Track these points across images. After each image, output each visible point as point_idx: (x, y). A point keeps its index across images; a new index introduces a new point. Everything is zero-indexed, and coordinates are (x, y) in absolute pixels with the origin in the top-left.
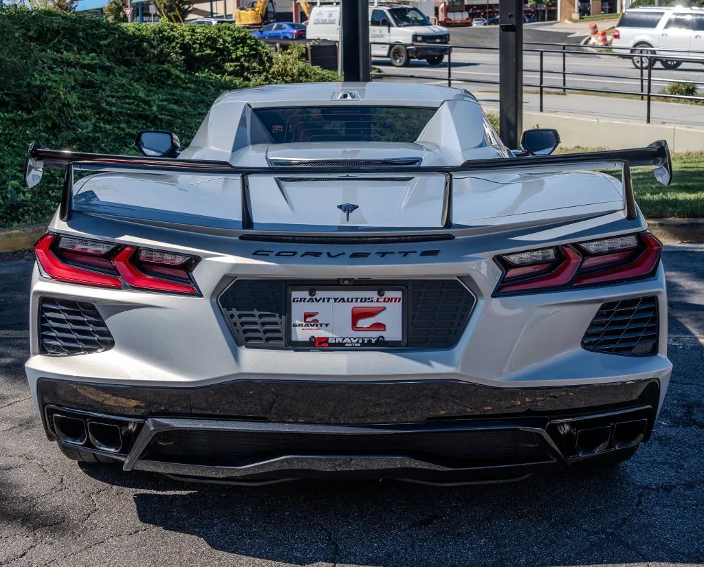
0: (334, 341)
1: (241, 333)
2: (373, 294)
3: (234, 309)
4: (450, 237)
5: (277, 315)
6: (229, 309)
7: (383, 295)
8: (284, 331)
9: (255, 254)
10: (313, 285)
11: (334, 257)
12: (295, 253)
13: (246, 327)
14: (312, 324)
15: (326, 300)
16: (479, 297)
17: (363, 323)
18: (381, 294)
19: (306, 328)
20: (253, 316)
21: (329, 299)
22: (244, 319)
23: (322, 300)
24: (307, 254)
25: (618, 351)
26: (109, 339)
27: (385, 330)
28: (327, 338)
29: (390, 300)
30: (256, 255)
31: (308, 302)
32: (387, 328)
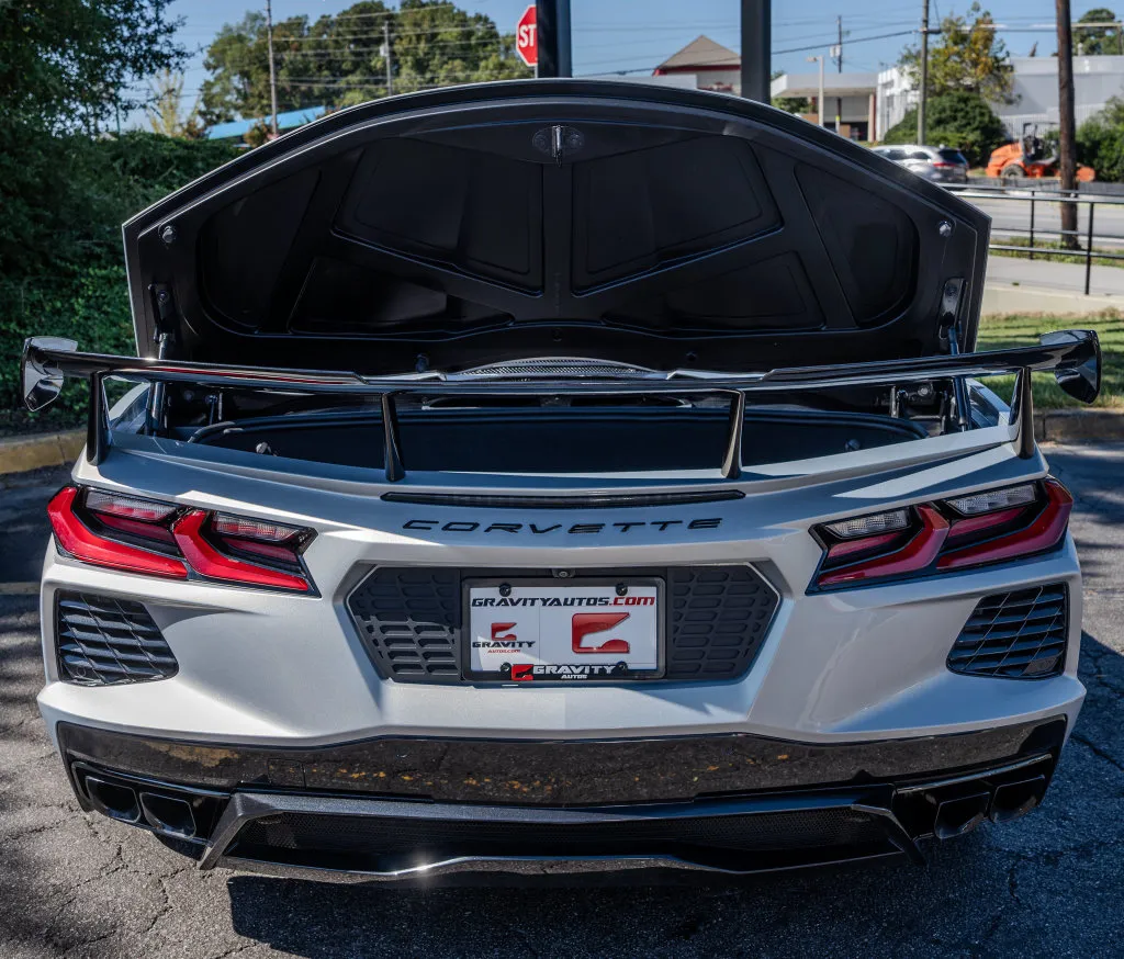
0: (542, 672)
1: (386, 657)
2: (609, 592)
3: (373, 618)
4: (736, 495)
5: (446, 628)
6: (365, 617)
7: (626, 592)
8: (457, 653)
9: (407, 526)
10: (506, 578)
11: (543, 532)
12: (476, 525)
13: (394, 647)
14: (506, 642)
15: (529, 602)
16: (784, 594)
17: (592, 640)
18: (621, 591)
19: (494, 649)
20: (406, 628)
21: (533, 601)
22: (390, 634)
23: (522, 602)
24: (496, 526)
25: (1003, 672)
26: (169, 660)
27: (628, 652)
28: (531, 667)
29: (637, 601)
30: (409, 527)
31: (498, 605)
32: (631, 650)
